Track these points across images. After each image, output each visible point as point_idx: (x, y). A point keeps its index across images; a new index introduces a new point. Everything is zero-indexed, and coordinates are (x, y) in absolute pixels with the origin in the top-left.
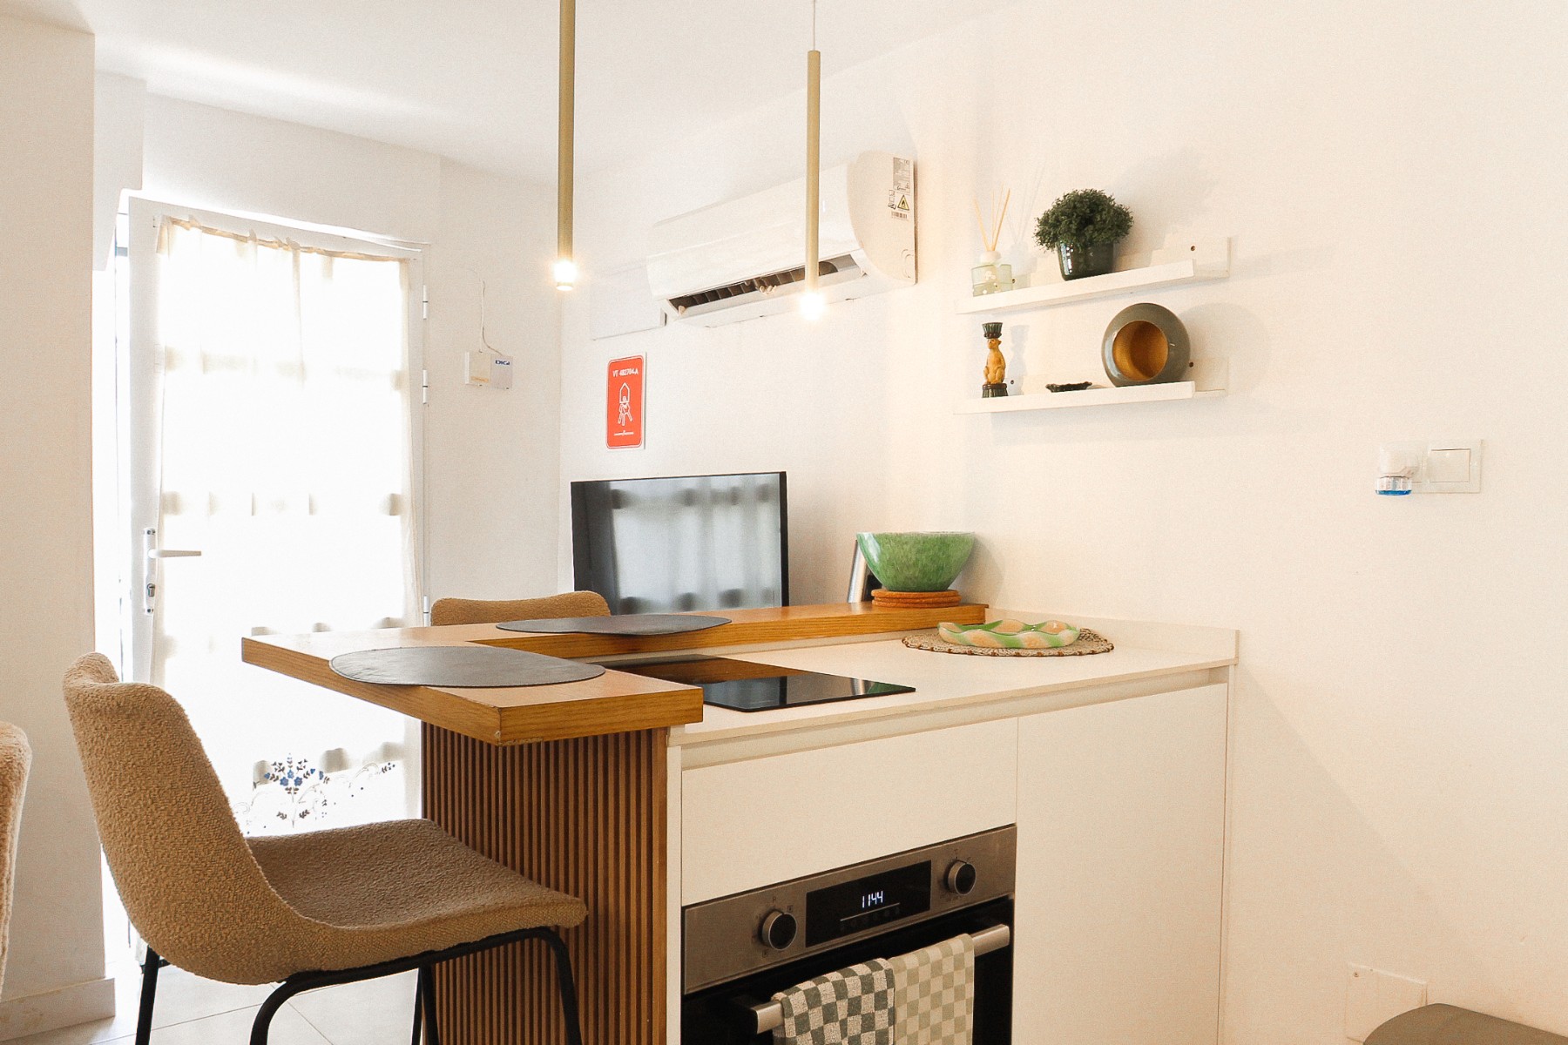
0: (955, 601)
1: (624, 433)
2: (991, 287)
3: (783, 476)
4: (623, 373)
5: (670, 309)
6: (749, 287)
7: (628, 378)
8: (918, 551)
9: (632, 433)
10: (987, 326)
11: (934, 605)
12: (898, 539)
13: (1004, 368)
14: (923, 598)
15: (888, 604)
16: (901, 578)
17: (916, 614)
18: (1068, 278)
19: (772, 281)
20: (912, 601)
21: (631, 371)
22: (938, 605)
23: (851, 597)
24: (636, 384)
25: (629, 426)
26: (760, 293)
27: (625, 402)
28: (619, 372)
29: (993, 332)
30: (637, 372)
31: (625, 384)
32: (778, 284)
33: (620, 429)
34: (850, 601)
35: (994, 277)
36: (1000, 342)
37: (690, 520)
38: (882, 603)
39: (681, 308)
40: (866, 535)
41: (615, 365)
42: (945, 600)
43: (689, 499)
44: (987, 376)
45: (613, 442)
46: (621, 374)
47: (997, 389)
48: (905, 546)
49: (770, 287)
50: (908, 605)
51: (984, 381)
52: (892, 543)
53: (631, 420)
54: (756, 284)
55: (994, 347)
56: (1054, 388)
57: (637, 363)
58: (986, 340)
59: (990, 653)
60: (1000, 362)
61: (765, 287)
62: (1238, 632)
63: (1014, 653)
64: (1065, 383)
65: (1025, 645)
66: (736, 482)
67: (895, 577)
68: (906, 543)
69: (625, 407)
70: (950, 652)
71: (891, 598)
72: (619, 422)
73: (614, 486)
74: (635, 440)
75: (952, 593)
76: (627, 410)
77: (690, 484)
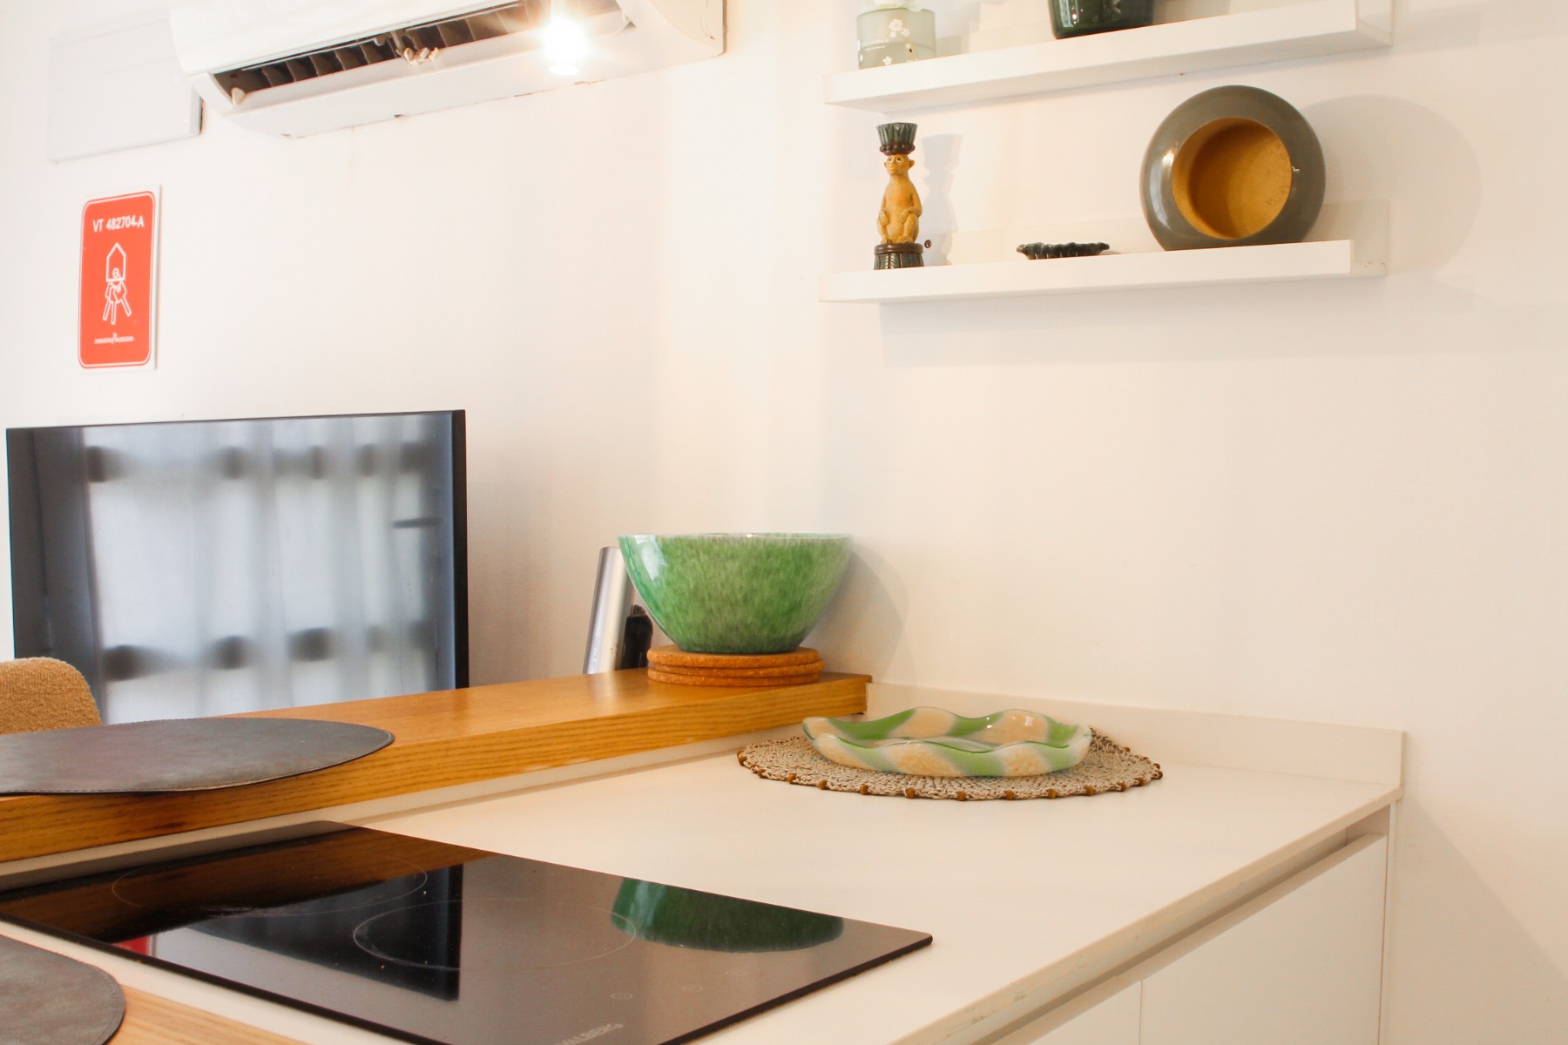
0: (816, 673)
1: (115, 339)
2: (899, 51)
3: (459, 417)
4: (113, 224)
5: (215, 92)
6: (379, 50)
7: (124, 235)
8: (755, 573)
9: (130, 339)
10: (889, 130)
11: (781, 682)
12: (716, 548)
13: (918, 214)
14: (761, 667)
15: (688, 680)
16: (717, 627)
17: (752, 701)
18: (1062, 33)
19: (429, 37)
20: (739, 673)
21: (130, 221)
22: (788, 680)
23: (593, 660)
24: (139, 246)
25: (124, 326)
26: (406, 62)
27: (116, 280)
28: (105, 224)
29: (899, 142)
30: (141, 222)
31: (117, 245)
32: (441, 46)
33: (107, 330)
34: (591, 671)
35: (906, 33)
36: (911, 164)
37: (235, 502)
38: (674, 678)
39: (237, 92)
40: (639, 539)
41: (96, 211)
42: (802, 669)
43: (233, 465)
44: (884, 227)
45: (92, 354)
46: (109, 226)
47: (905, 253)
48: (729, 565)
49: (425, 50)
50: (730, 681)
51: (879, 239)
52: (703, 558)
53: (129, 313)
54: (398, 43)
55: (900, 173)
56: (1035, 252)
57: (142, 205)
58: (884, 158)
59: (954, 794)
60: (910, 201)
61: (415, 52)
62: (1405, 736)
63: (1001, 791)
64: (1064, 241)
65: (1009, 770)
66: (317, 435)
67: (705, 624)
68: (733, 557)
69: (118, 289)
70: (865, 791)
71: (695, 668)
72: (105, 318)
73: (92, 439)
74: (137, 352)
75: (811, 656)
76: (120, 296)
77: (237, 437)
